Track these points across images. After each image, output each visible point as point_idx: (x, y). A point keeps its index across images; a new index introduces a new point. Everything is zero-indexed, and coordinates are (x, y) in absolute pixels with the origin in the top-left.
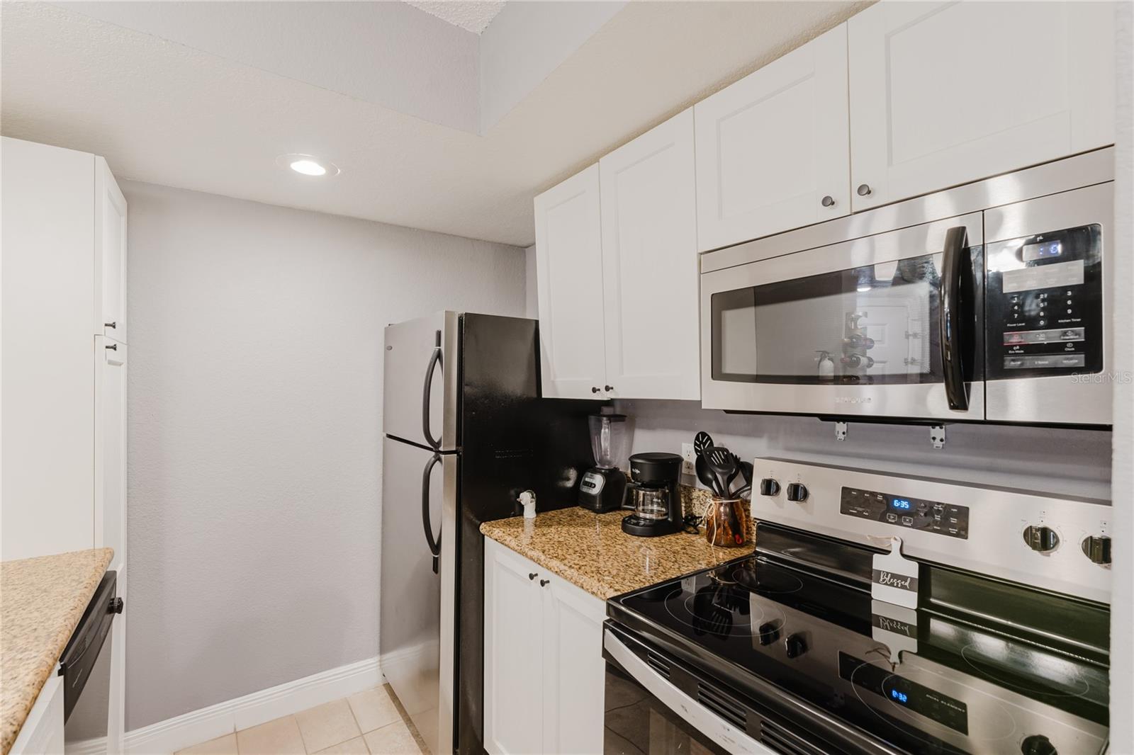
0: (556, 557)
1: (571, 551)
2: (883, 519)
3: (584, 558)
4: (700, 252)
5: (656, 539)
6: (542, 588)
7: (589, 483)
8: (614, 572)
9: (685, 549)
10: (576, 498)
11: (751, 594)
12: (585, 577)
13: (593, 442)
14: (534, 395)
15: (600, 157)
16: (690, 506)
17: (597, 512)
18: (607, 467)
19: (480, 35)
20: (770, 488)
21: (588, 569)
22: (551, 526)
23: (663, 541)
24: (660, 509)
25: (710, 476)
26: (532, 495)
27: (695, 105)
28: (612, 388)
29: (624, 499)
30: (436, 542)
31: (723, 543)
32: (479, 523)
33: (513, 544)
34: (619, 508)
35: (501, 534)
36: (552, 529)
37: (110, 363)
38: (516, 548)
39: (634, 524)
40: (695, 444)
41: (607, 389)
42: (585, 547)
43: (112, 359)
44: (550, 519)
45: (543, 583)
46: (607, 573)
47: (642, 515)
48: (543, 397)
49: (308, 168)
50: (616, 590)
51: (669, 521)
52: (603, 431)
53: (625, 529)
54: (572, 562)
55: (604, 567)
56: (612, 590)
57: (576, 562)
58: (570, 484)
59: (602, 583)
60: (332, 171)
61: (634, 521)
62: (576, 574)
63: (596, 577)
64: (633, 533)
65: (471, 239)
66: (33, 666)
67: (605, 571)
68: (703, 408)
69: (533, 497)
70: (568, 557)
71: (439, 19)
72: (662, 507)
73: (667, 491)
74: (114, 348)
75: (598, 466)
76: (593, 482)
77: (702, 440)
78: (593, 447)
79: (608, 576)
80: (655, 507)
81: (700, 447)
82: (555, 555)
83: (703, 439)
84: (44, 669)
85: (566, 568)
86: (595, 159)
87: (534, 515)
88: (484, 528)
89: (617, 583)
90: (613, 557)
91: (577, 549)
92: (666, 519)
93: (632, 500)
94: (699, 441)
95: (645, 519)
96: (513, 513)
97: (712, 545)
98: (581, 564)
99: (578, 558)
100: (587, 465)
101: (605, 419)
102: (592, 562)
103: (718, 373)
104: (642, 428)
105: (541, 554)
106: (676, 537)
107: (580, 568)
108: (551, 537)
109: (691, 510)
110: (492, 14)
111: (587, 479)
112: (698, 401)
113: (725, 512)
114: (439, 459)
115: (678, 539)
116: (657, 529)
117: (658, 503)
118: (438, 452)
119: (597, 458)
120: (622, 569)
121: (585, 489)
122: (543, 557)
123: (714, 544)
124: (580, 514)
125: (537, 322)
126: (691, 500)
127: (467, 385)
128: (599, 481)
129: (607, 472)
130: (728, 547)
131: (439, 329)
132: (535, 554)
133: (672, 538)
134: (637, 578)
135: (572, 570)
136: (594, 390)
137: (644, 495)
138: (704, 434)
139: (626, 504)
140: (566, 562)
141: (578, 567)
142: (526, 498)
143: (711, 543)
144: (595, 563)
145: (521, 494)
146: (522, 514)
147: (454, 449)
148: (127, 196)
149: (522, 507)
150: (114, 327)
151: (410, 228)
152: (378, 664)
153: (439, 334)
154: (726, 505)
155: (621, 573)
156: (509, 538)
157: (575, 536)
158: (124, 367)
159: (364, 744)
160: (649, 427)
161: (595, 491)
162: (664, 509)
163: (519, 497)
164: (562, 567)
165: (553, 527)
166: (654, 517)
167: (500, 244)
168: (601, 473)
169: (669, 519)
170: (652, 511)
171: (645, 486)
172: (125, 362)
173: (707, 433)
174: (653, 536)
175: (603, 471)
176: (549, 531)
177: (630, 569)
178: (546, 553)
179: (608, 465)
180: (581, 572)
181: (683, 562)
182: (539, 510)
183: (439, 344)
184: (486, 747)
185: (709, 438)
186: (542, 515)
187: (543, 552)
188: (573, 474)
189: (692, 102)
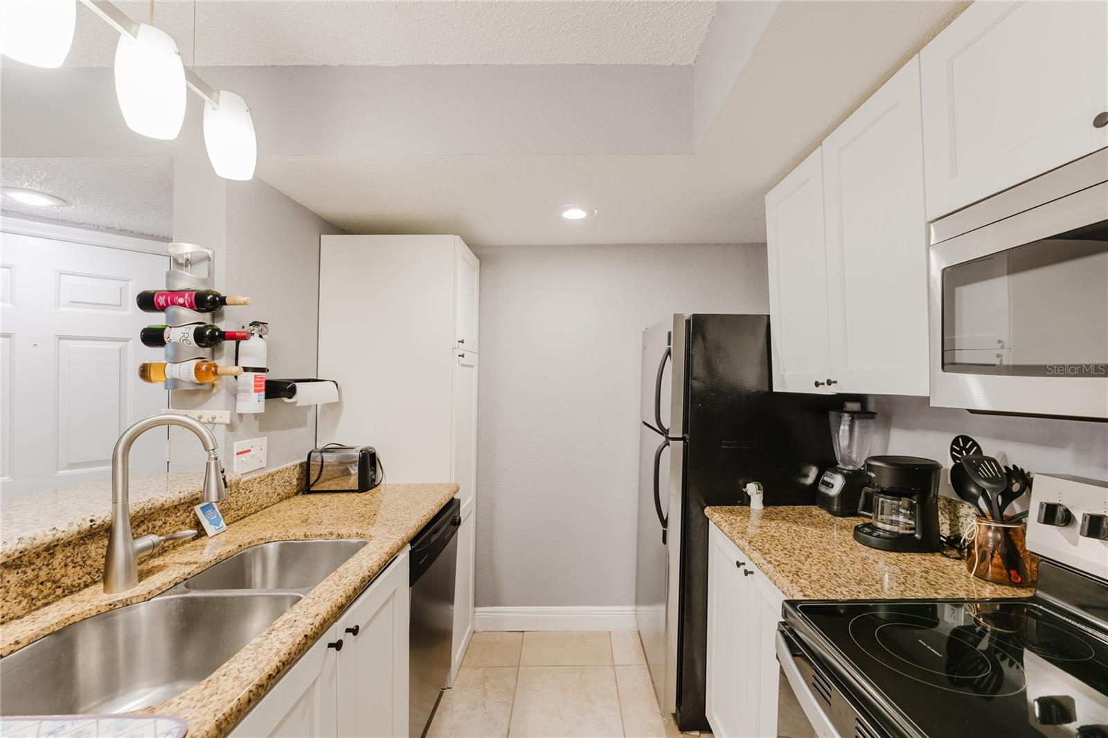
0: (760, 550)
1: (780, 547)
3: (790, 556)
4: (929, 220)
5: (893, 555)
6: (746, 577)
7: (827, 482)
8: (815, 577)
9: (927, 572)
10: (813, 496)
11: (1026, 652)
12: (779, 575)
13: (833, 440)
14: (766, 389)
15: (822, 141)
16: (956, 525)
17: (835, 514)
18: (851, 468)
19: (693, 64)
20: (1053, 515)
21: (787, 568)
22: (774, 520)
23: (901, 558)
24: (907, 521)
25: (973, 490)
26: (759, 487)
27: (921, 51)
28: (835, 382)
29: (861, 504)
30: (665, 518)
31: (989, 576)
32: (705, 505)
33: (726, 530)
34: (855, 514)
35: (719, 519)
36: (773, 524)
37: (462, 365)
38: (729, 534)
39: (866, 533)
40: (952, 449)
41: (829, 382)
42: (798, 546)
43: (463, 363)
44: (777, 514)
45: (746, 573)
46: (806, 576)
47: (880, 525)
48: (774, 390)
49: (575, 214)
50: (805, 595)
51: (915, 538)
52: (842, 427)
53: (856, 537)
54: (774, 558)
55: (807, 571)
56: (802, 593)
57: (779, 559)
58: (810, 481)
59: (794, 584)
60: (590, 213)
61: (866, 530)
62: (772, 569)
63: (791, 578)
64: (866, 543)
65: (722, 244)
66: (391, 543)
67: (805, 574)
68: (931, 405)
69: (759, 489)
70: (773, 552)
71: (657, 65)
72: (910, 519)
73: (914, 502)
74: (463, 356)
75: (841, 466)
76: (832, 482)
77: (962, 444)
78: (834, 445)
79: (806, 579)
80: (901, 519)
81: (962, 454)
82: (760, 548)
83: (965, 444)
84: (395, 546)
85: (765, 562)
86: (817, 143)
87: (761, 507)
88: (708, 511)
89: (812, 588)
90: (824, 563)
91: (788, 547)
92: (913, 534)
93: (869, 507)
94: (958, 445)
95: (885, 531)
96: (739, 502)
97: (972, 575)
98: (783, 561)
99: (783, 556)
100: (828, 463)
101: (846, 415)
102: (796, 562)
103: (947, 363)
104: (899, 427)
105: (746, 544)
106: (923, 557)
107: (778, 565)
108: (766, 530)
109: (958, 530)
110: (700, 42)
111: (826, 479)
113: (995, 539)
114: (668, 444)
115: (924, 560)
116: (898, 544)
117: (905, 515)
118: (668, 438)
119: (838, 457)
120: (826, 576)
121: (823, 489)
122: (747, 548)
123: (974, 575)
124: (813, 513)
125: (769, 316)
126: (958, 518)
127: (694, 379)
128: (838, 482)
129: (851, 473)
130: (997, 584)
131: (670, 330)
132: (742, 543)
133: (917, 557)
134: (838, 590)
135: (770, 566)
136: (817, 384)
137: (882, 502)
138: (966, 439)
139: (864, 510)
140: (768, 556)
141: (776, 563)
142: (752, 488)
143: (971, 573)
144: (799, 564)
145: (748, 485)
146: (748, 504)
147: (681, 436)
148: (478, 256)
149: (749, 498)
150: (463, 343)
151: (666, 245)
152: (634, 612)
153: (669, 334)
154: (997, 529)
155: (823, 580)
156: (724, 524)
157: (794, 535)
158: (476, 368)
159: (613, 673)
160: (909, 427)
161: (834, 492)
162: (912, 522)
163: (745, 487)
164: (762, 561)
165: (775, 521)
166: (895, 529)
167: (752, 244)
168: (842, 473)
169: (917, 535)
170: (897, 523)
171: (885, 492)
172: (476, 364)
173: (972, 437)
174: (891, 551)
175: (845, 472)
176: (769, 524)
177: (837, 579)
178: (752, 544)
179: (853, 465)
180: (778, 569)
181: (914, 586)
182: (766, 503)
183: (669, 344)
184: (707, 715)
185: (975, 444)
186: (770, 508)
187: (750, 543)
188: (813, 472)
189: (917, 49)
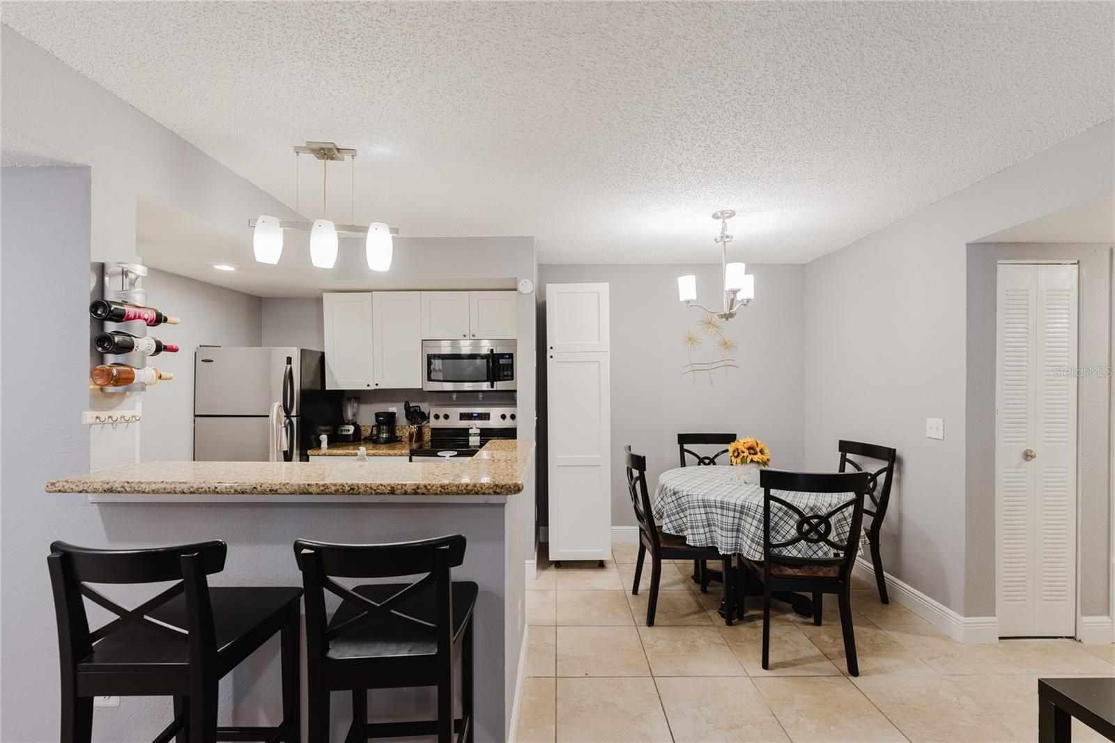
2: (471, 420)
7: (345, 429)
15: (372, 291)
20: (436, 418)
25: (410, 417)
48: (327, 389)
72: (388, 433)
75: (346, 422)
76: (348, 429)
86: (369, 291)
103: (430, 379)
112: (420, 389)
119: (345, 418)
121: (344, 433)
125: (323, 353)
128: (351, 428)
153: (289, 358)
161: (351, 432)
183: (289, 363)
